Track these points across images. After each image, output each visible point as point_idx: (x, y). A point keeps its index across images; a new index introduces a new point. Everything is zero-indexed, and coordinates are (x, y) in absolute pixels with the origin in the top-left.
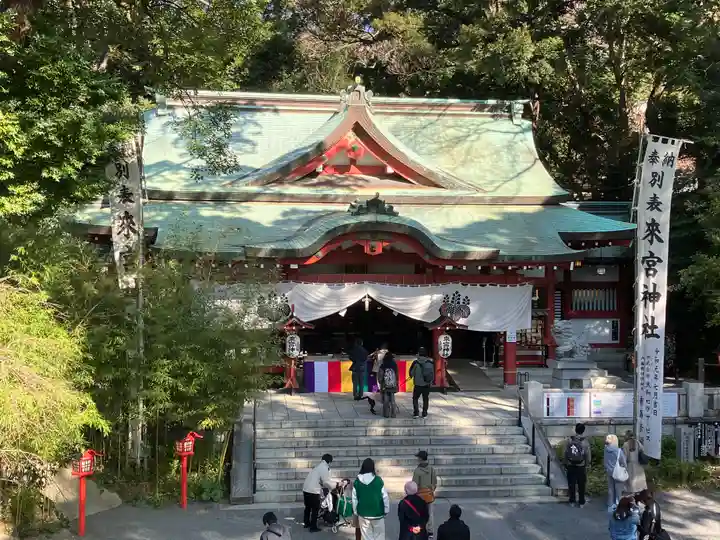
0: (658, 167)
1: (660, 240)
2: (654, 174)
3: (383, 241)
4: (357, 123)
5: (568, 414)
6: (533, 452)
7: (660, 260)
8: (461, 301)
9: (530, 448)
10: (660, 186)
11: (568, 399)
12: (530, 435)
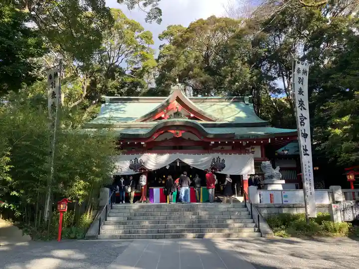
0: (301, 75)
1: (305, 109)
2: (300, 78)
3: (181, 130)
4: (178, 97)
5: (271, 202)
6: (252, 218)
7: (306, 118)
8: (221, 161)
9: (250, 216)
10: (302, 84)
11: (270, 194)
12: (250, 210)
